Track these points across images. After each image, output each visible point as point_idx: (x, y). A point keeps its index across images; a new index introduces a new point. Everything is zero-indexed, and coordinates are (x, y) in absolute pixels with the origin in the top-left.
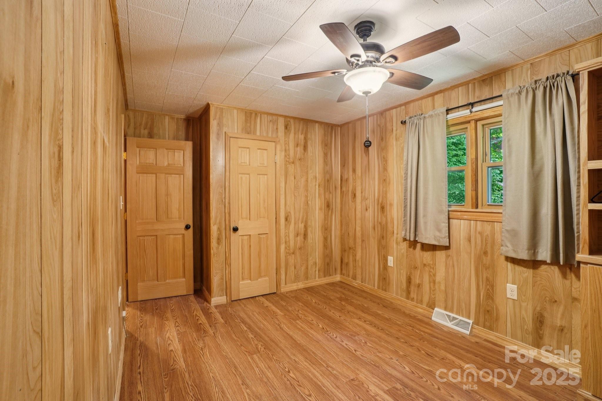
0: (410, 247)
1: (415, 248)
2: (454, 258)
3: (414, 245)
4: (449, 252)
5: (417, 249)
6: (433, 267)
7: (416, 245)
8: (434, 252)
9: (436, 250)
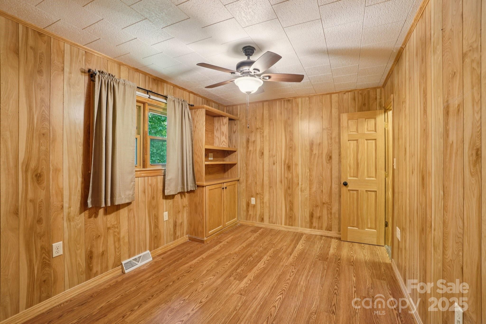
0: (90, 217)
1: (96, 215)
2: (135, 210)
3: (95, 213)
4: (131, 207)
5: (99, 216)
6: (117, 226)
7: (98, 212)
8: (118, 211)
9: (119, 209)
